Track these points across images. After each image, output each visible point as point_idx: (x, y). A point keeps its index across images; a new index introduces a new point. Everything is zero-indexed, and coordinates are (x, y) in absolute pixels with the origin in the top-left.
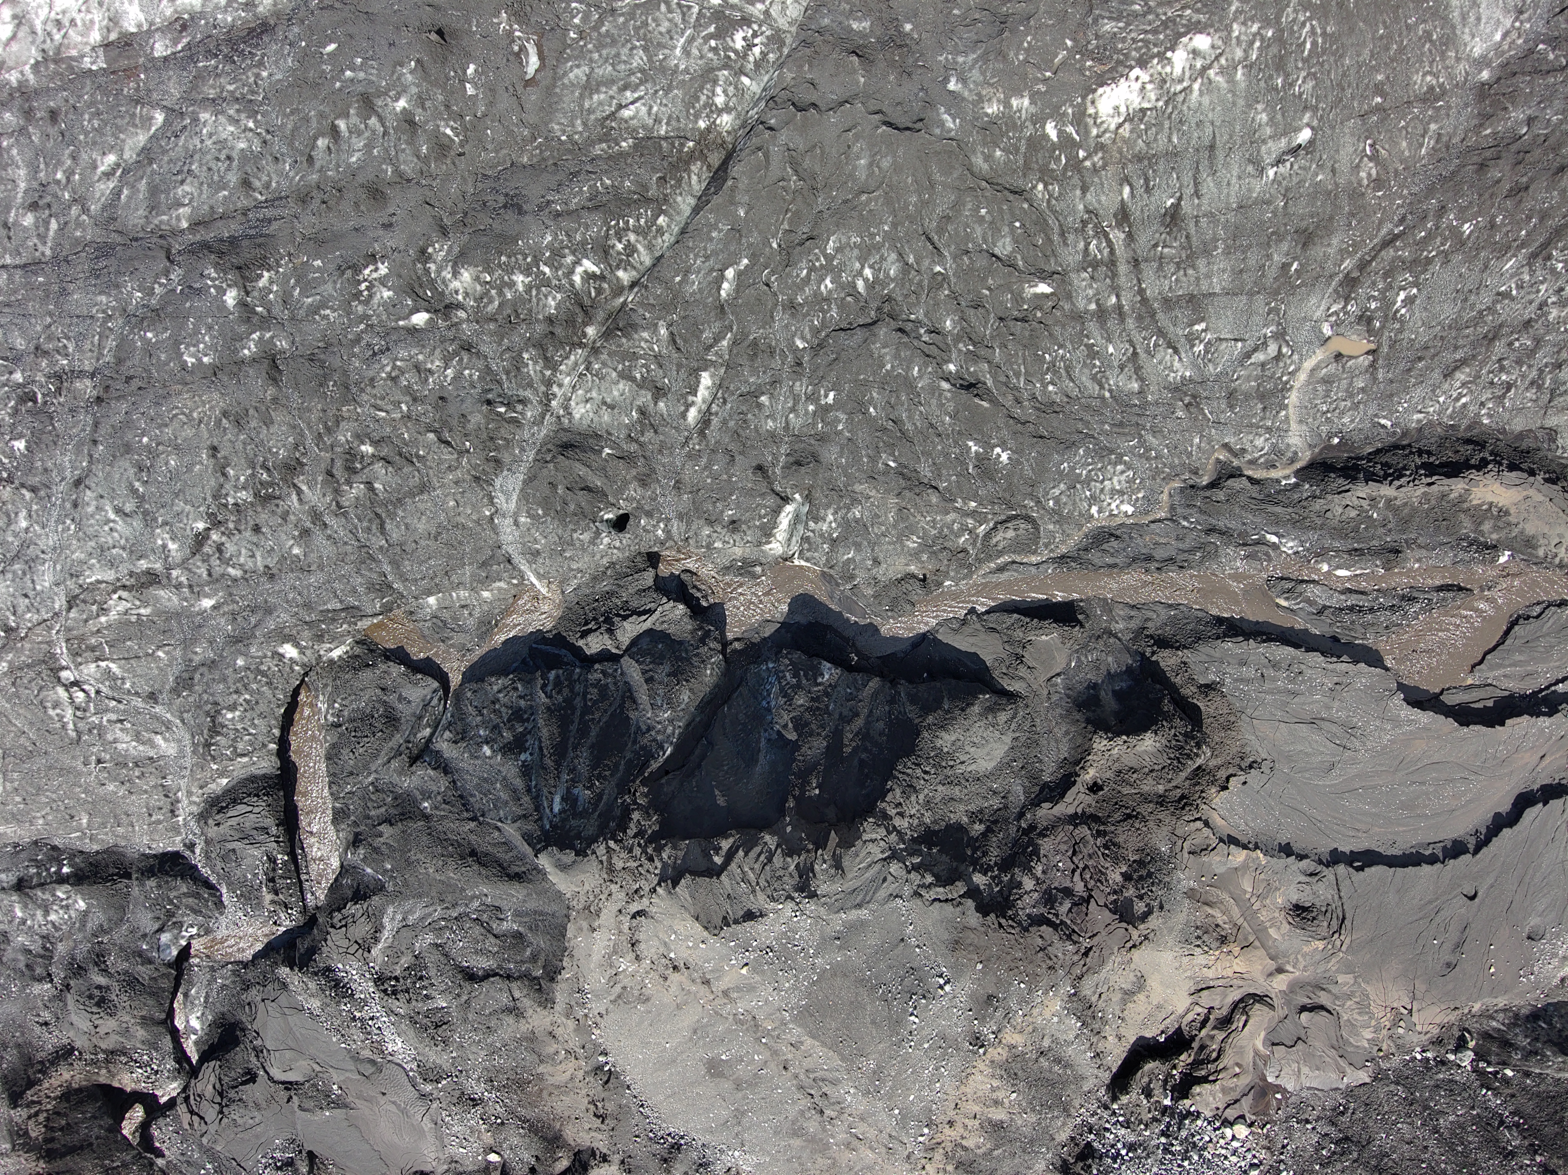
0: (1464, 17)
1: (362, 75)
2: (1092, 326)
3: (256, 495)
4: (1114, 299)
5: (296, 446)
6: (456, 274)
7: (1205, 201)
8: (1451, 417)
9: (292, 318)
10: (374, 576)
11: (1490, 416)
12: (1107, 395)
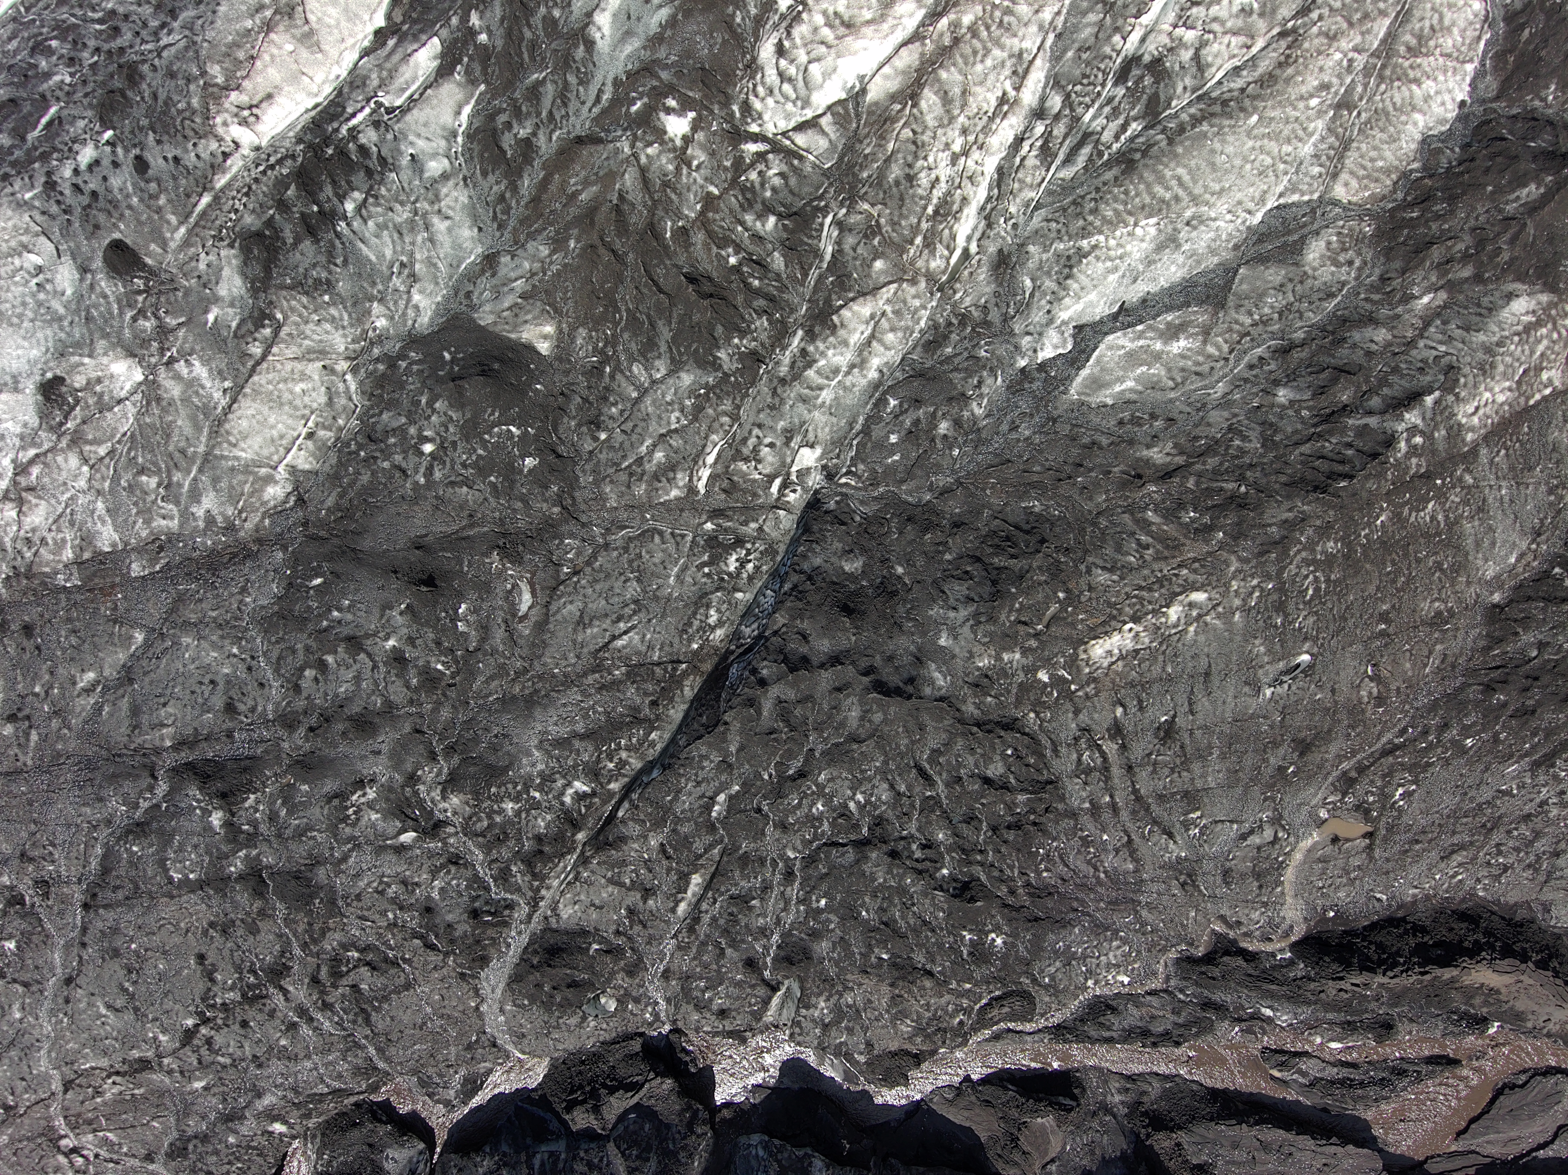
0: (1478, 544)
1: (349, 617)
2: (1086, 820)
3: (244, 995)
4: (1108, 799)
5: (283, 953)
6: (444, 798)
7: (1199, 716)
8: (1447, 891)
9: (279, 836)
10: (360, 1061)
11: (1485, 889)
12: (1102, 875)
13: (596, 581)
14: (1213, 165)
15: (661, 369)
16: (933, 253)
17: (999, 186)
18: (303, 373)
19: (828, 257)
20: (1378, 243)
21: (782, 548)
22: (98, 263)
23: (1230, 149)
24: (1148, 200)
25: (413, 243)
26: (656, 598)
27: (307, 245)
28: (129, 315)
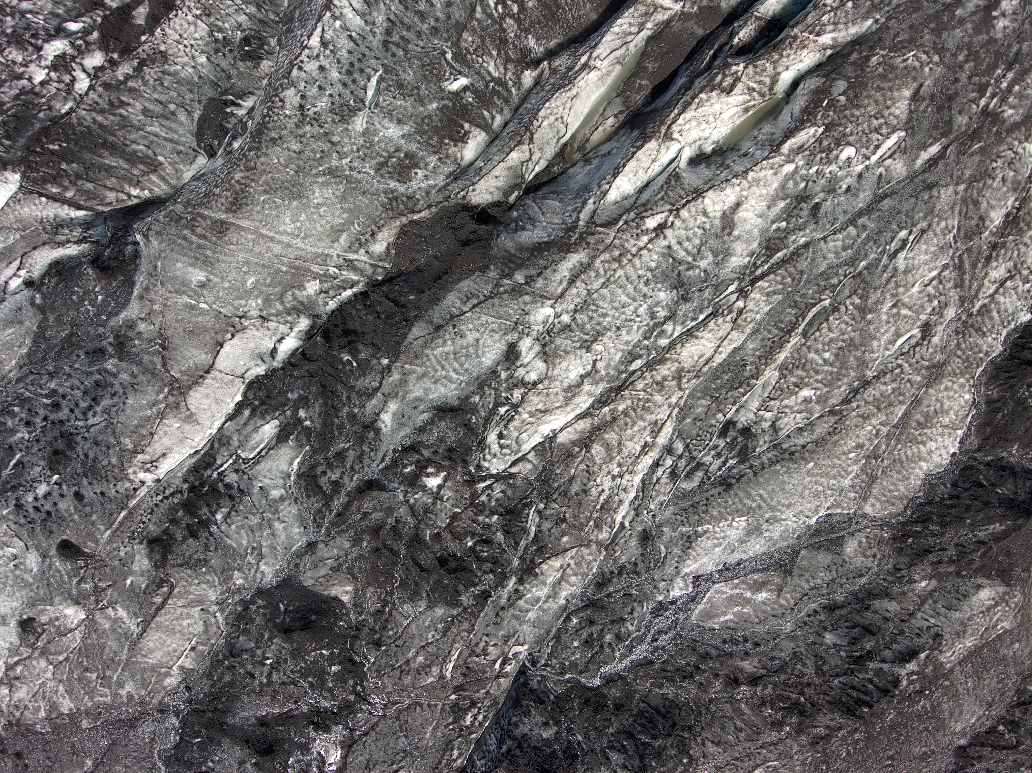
13: (377, 740)
14: (784, 491)
15: (423, 605)
16: (600, 530)
17: (643, 492)
18: (188, 614)
19: (532, 534)
20: (892, 544)
21: (502, 700)
22: (54, 552)
23: (795, 481)
24: (740, 507)
25: (261, 537)
26: (418, 748)
27: (190, 541)
28: (75, 581)
